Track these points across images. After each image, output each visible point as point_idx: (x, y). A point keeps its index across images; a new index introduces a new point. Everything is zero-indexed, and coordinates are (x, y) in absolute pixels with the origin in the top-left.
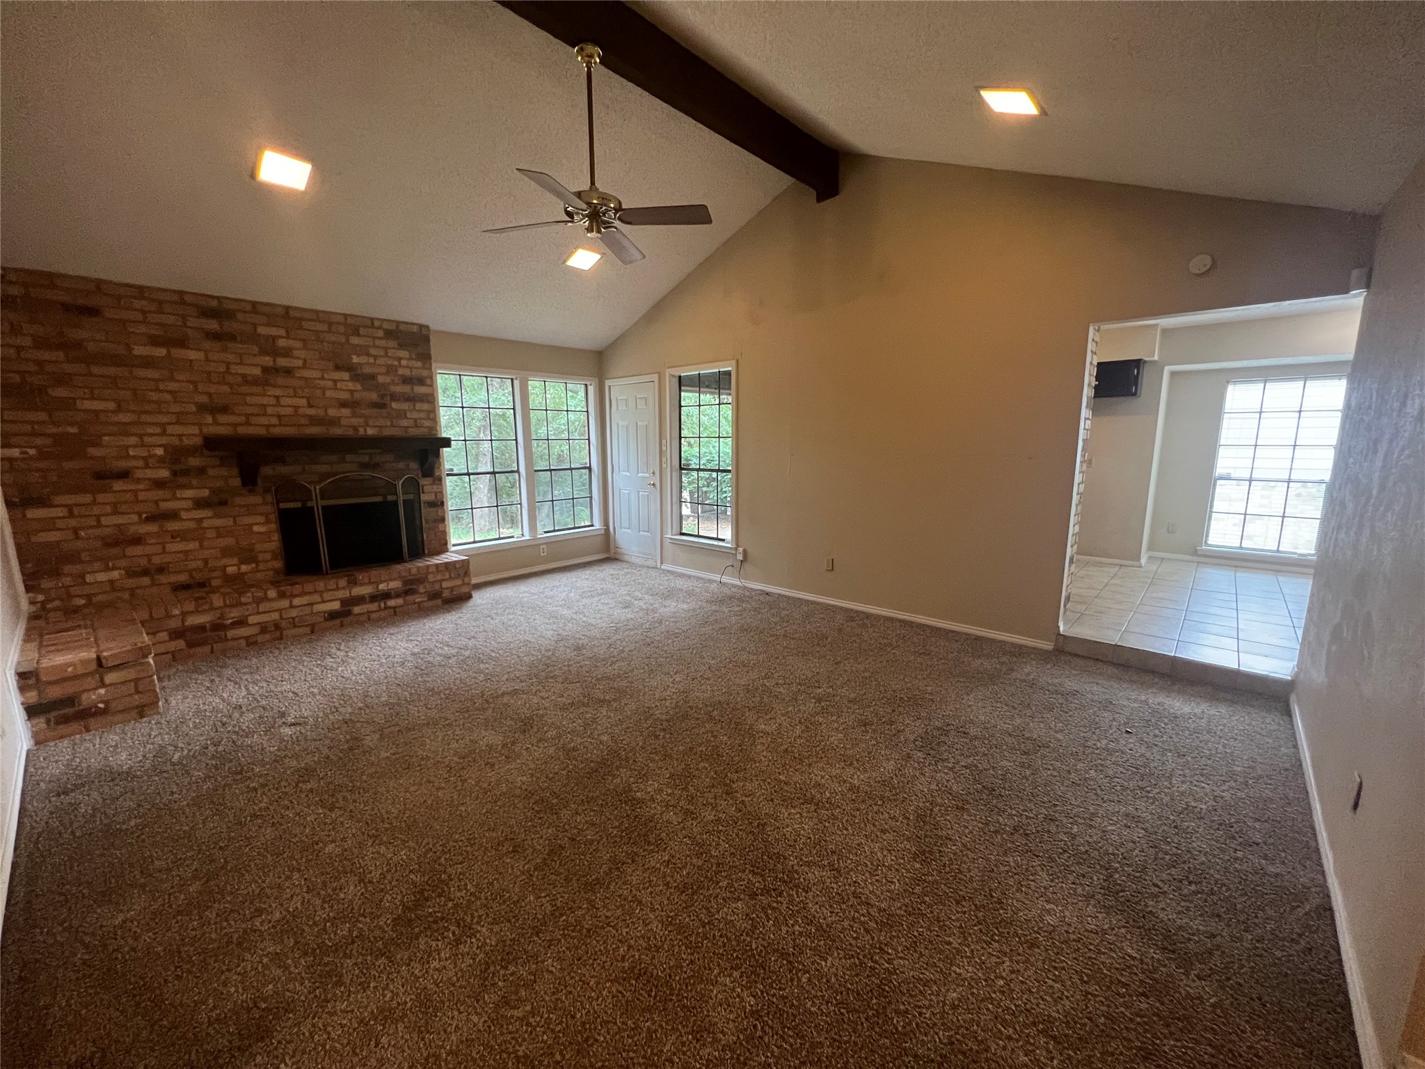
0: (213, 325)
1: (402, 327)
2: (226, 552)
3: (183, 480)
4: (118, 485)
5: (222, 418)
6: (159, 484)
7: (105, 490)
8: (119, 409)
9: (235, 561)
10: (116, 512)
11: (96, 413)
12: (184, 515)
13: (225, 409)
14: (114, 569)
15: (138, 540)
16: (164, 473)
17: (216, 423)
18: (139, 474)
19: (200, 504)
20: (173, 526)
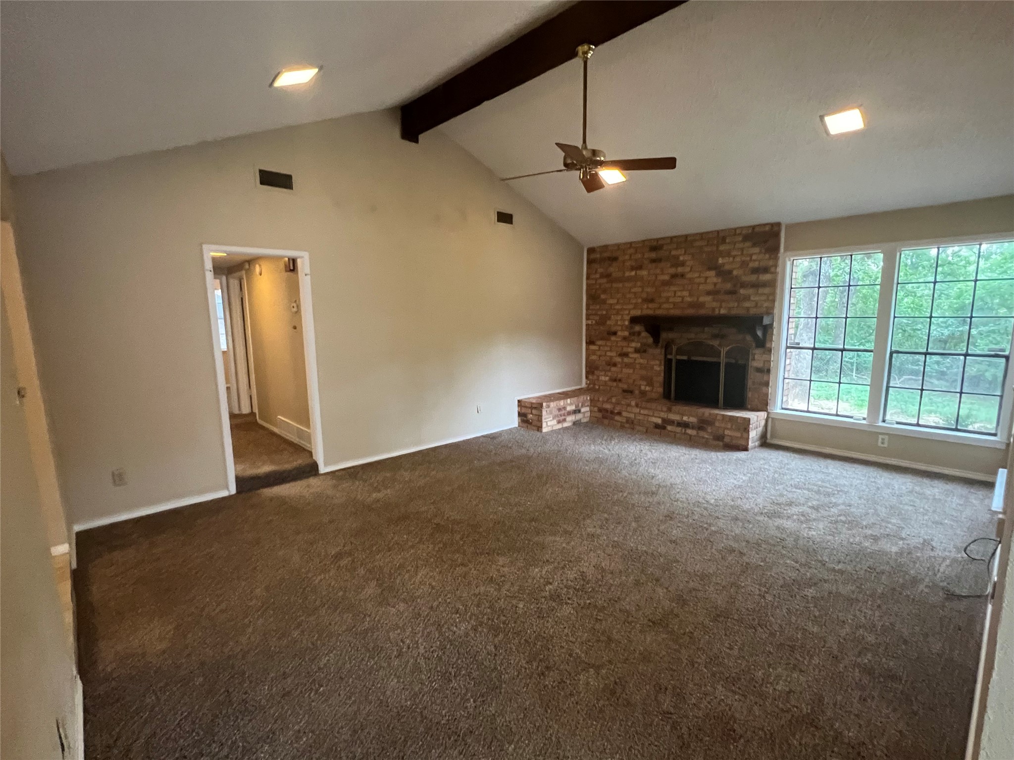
0: (653, 255)
1: (757, 230)
2: (643, 378)
3: (633, 338)
4: (613, 338)
5: (650, 305)
6: (624, 338)
7: (608, 340)
8: (618, 303)
9: (645, 383)
10: (611, 351)
11: (611, 305)
12: (631, 355)
13: (652, 301)
14: (607, 376)
15: (615, 365)
16: (626, 333)
17: (648, 308)
18: (619, 333)
19: (637, 351)
20: (626, 360)
